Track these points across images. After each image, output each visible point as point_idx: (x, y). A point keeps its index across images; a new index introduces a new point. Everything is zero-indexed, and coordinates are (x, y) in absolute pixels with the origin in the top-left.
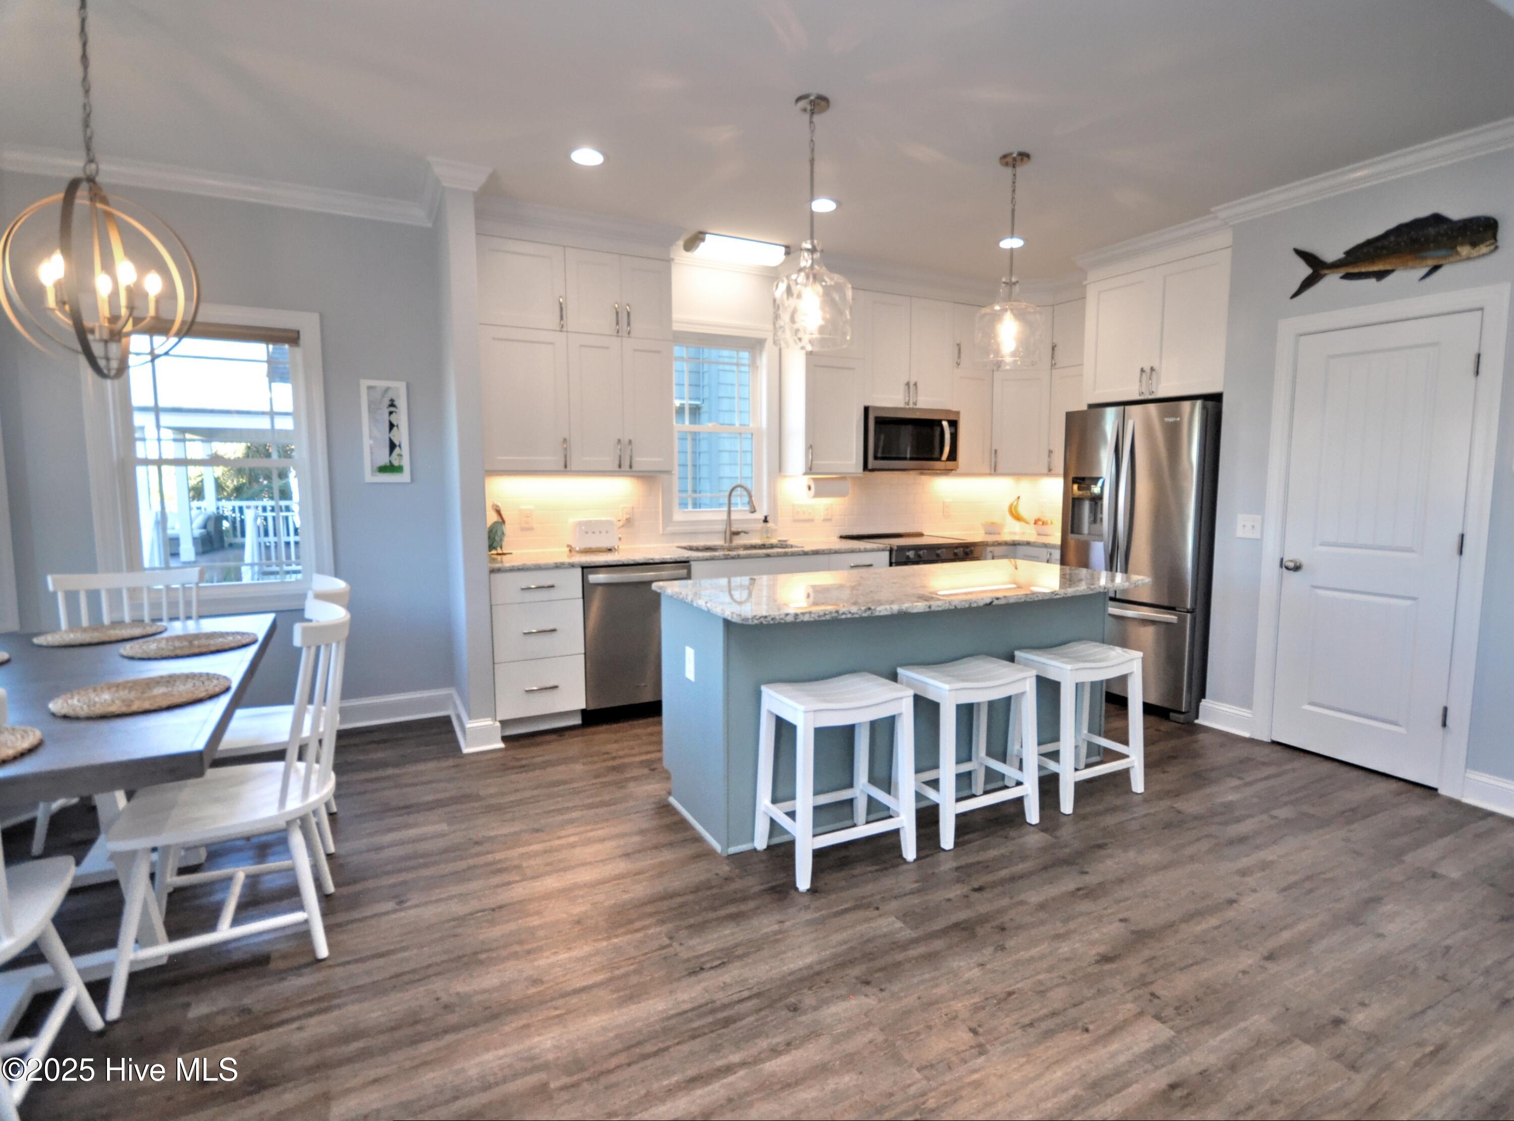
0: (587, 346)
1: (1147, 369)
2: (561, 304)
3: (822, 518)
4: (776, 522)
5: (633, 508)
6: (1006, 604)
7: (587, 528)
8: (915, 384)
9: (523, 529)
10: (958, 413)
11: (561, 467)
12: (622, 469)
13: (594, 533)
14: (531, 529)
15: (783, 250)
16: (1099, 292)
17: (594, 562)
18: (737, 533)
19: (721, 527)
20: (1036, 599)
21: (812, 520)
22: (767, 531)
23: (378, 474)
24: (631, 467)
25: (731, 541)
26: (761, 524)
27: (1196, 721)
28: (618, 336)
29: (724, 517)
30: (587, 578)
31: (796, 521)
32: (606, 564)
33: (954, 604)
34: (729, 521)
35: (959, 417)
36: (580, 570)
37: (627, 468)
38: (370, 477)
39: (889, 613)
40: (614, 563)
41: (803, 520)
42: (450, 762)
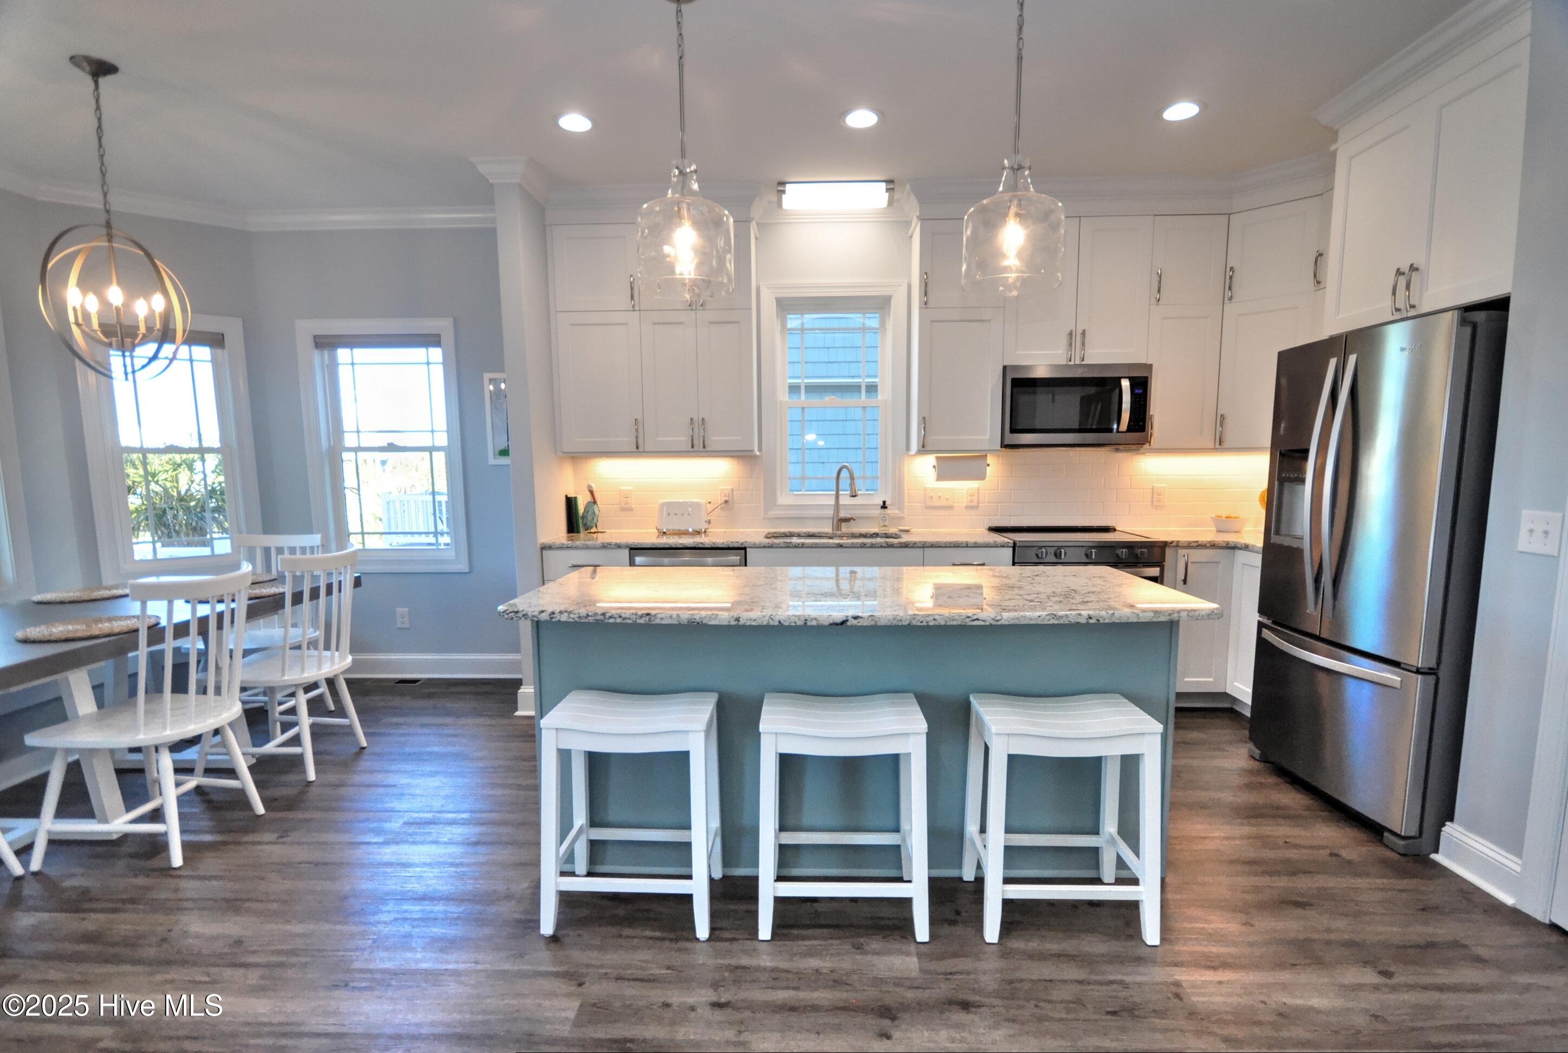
0: (659, 324)
1: (1405, 268)
2: (631, 283)
3: (965, 505)
4: (900, 507)
5: (732, 490)
6: (872, 626)
7: (672, 509)
8: (1084, 333)
9: (623, 509)
10: (1149, 367)
11: (634, 448)
12: (696, 448)
13: (676, 514)
14: (631, 509)
15: (883, 186)
16: (1351, 158)
17: (641, 544)
18: (847, 520)
19: (830, 512)
20: (932, 623)
21: (951, 508)
22: (884, 519)
23: (499, 457)
24: (704, 447)
25: (839, 528)
26: (878, 511)
27: (1433, 856)
28: (692, 310)
29: (833, 502)
30: (634, 560)
31: (927, 508)
32: (653, 546)
33: (777, 618)
34: (837, 506)
35: (1151, 372)
36: (627, 551)
37: (701, 449)
38: (492, 461)
39: (675, 622)
40: (662, 546)
41: (935, 506)
42: (505, 721)
